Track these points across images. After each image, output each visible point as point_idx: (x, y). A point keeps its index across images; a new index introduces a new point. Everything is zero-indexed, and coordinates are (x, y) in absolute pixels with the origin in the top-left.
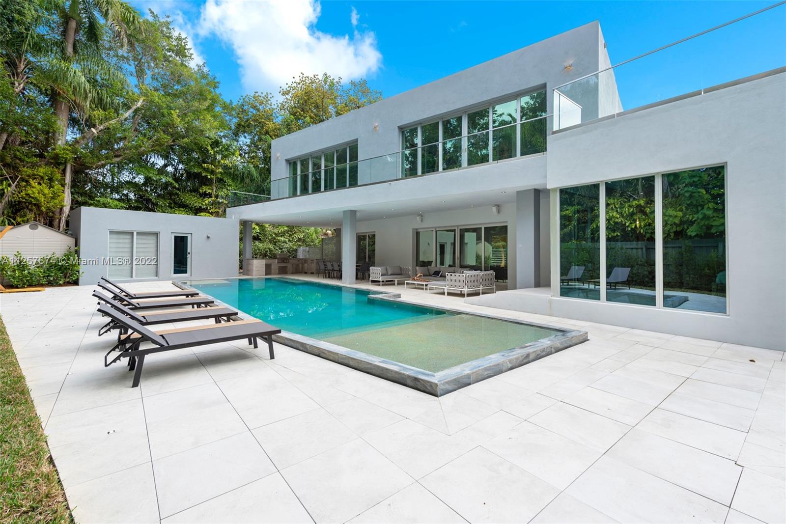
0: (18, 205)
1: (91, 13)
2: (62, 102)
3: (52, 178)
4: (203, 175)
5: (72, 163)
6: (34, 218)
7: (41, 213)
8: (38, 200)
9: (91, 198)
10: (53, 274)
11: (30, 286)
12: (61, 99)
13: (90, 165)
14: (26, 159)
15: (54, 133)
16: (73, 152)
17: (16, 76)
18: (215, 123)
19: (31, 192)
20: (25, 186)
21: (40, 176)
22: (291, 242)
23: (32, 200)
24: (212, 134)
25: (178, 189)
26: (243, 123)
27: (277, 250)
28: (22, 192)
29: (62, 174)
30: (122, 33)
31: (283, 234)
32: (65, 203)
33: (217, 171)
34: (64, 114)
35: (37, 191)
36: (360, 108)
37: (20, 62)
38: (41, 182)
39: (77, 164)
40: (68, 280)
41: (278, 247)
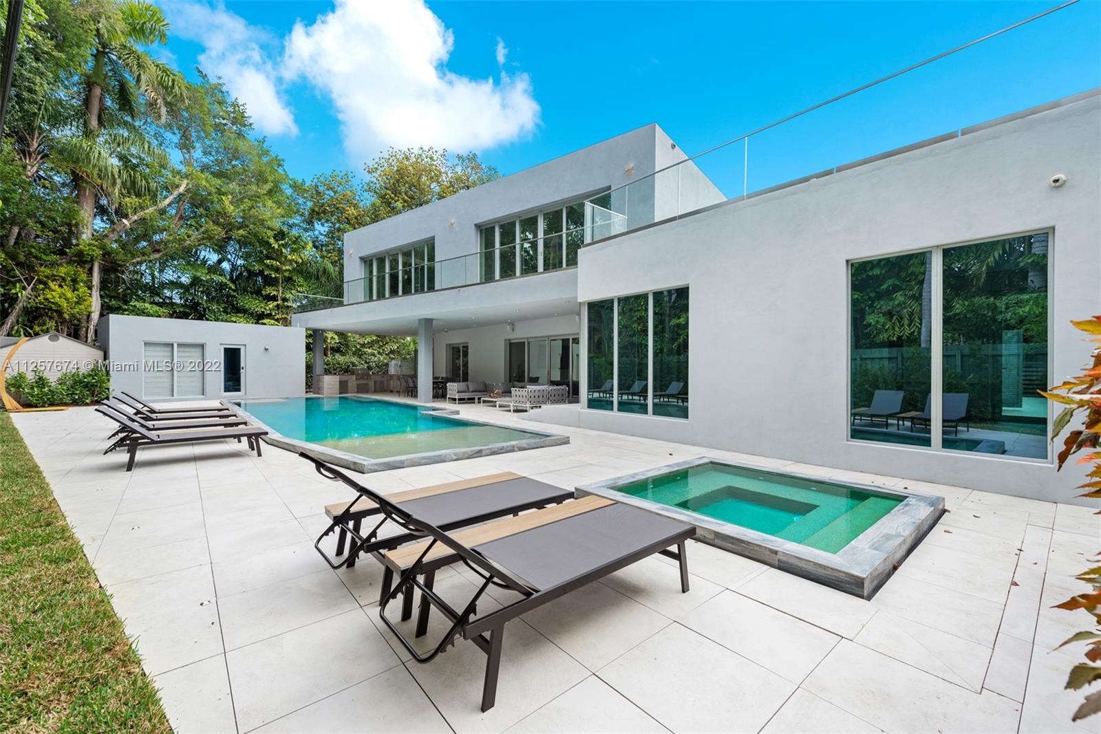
0: (36, 311)
1: (121, 75)
2: (85, 188)
3: (76, 279)
4: (266, 274)
5: (101, 261)
6: (55, 327)
7: (63, 321)
8: (59, 306)
9: (126, 303)
10: (78, 392)
11: (52, 405)
12: (84, 185)
13: (123, 263)
14: (44, 257)
15: (77, 225)
16: (101, 248)
17: (27, 157)
18: (279, 211)
19: (50, 296)
20: (43, 290)
21: (60, 277)
22: (381, 355)
23: (53, 306)
24: (277, 224)
25: (234, 291)
26: (317, 209)
27: (362, 364)
28: (39, 296)
29: (88, 274)
30: (159, 101)
31: (371, 345)
32: (93, 309)
33: (284, 268)
34: (89, 201)
35: (58, 295)
36: (471, 189)
37: (33, 139)
38: (63, 284)
39: (107, 261)
40: (96, 399)
41: (363, 360)
